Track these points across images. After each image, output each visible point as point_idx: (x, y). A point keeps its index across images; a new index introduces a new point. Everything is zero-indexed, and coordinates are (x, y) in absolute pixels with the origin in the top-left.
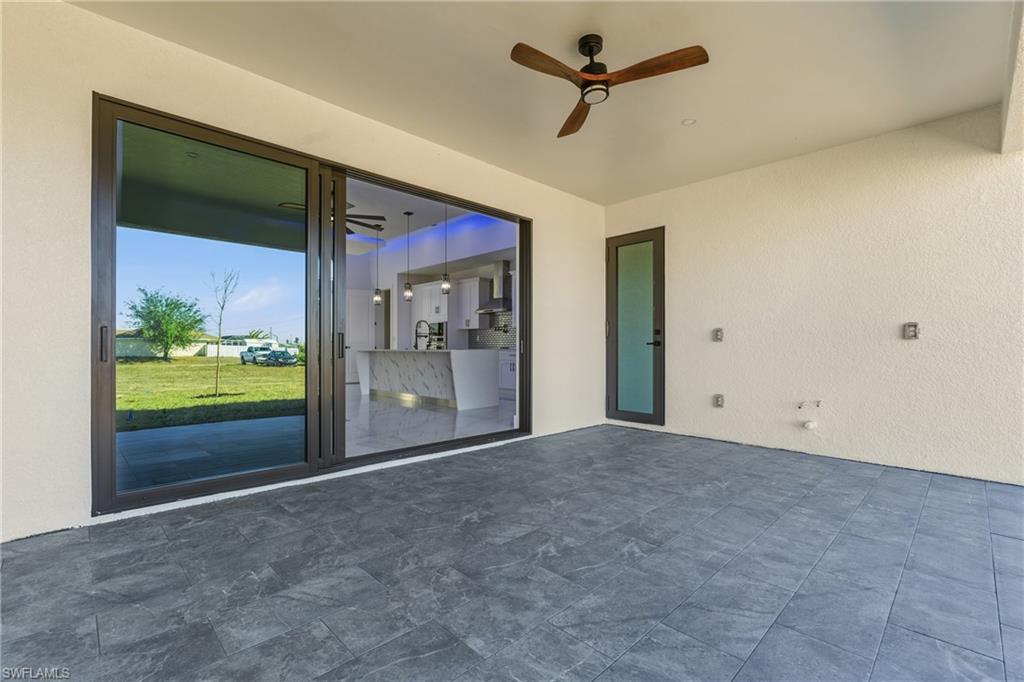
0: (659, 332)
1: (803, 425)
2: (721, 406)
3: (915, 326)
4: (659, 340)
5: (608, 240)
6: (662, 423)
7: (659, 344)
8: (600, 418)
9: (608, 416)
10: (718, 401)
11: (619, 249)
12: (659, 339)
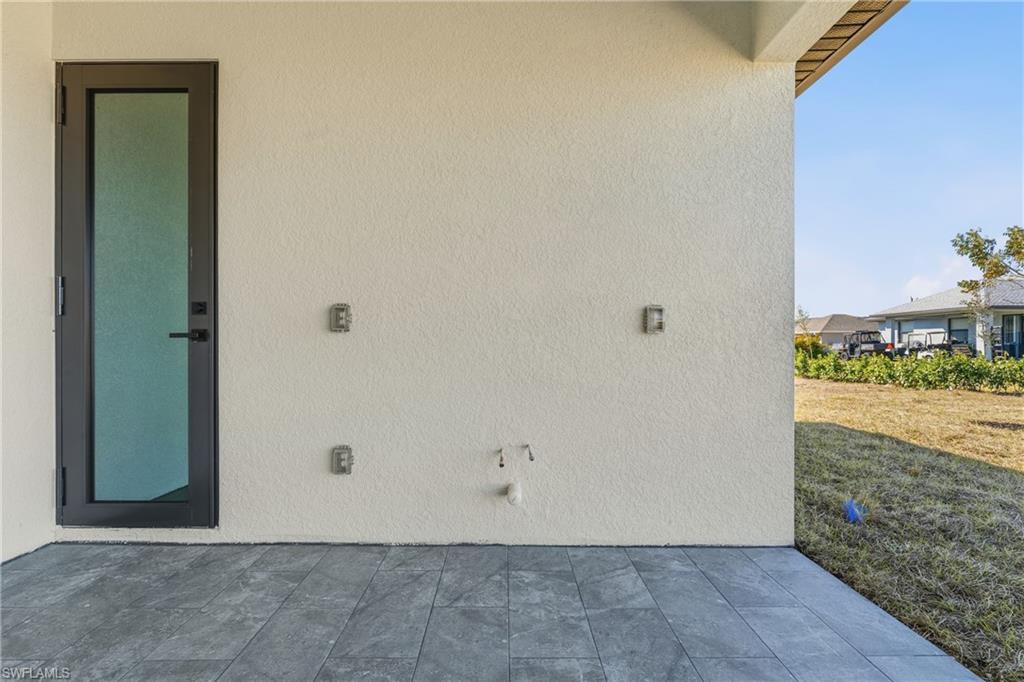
0: (204, 307)
1: (505, 491)
2: (343, 470)
3: (660, 311)
4: (202, 327)
5: (63, 69)
6: (211, 520)
7: (203, 335)
8: (42, 528)
9: (62, 520)
10: (340, 460)
11: (98, 97)
12: (203, 322)
